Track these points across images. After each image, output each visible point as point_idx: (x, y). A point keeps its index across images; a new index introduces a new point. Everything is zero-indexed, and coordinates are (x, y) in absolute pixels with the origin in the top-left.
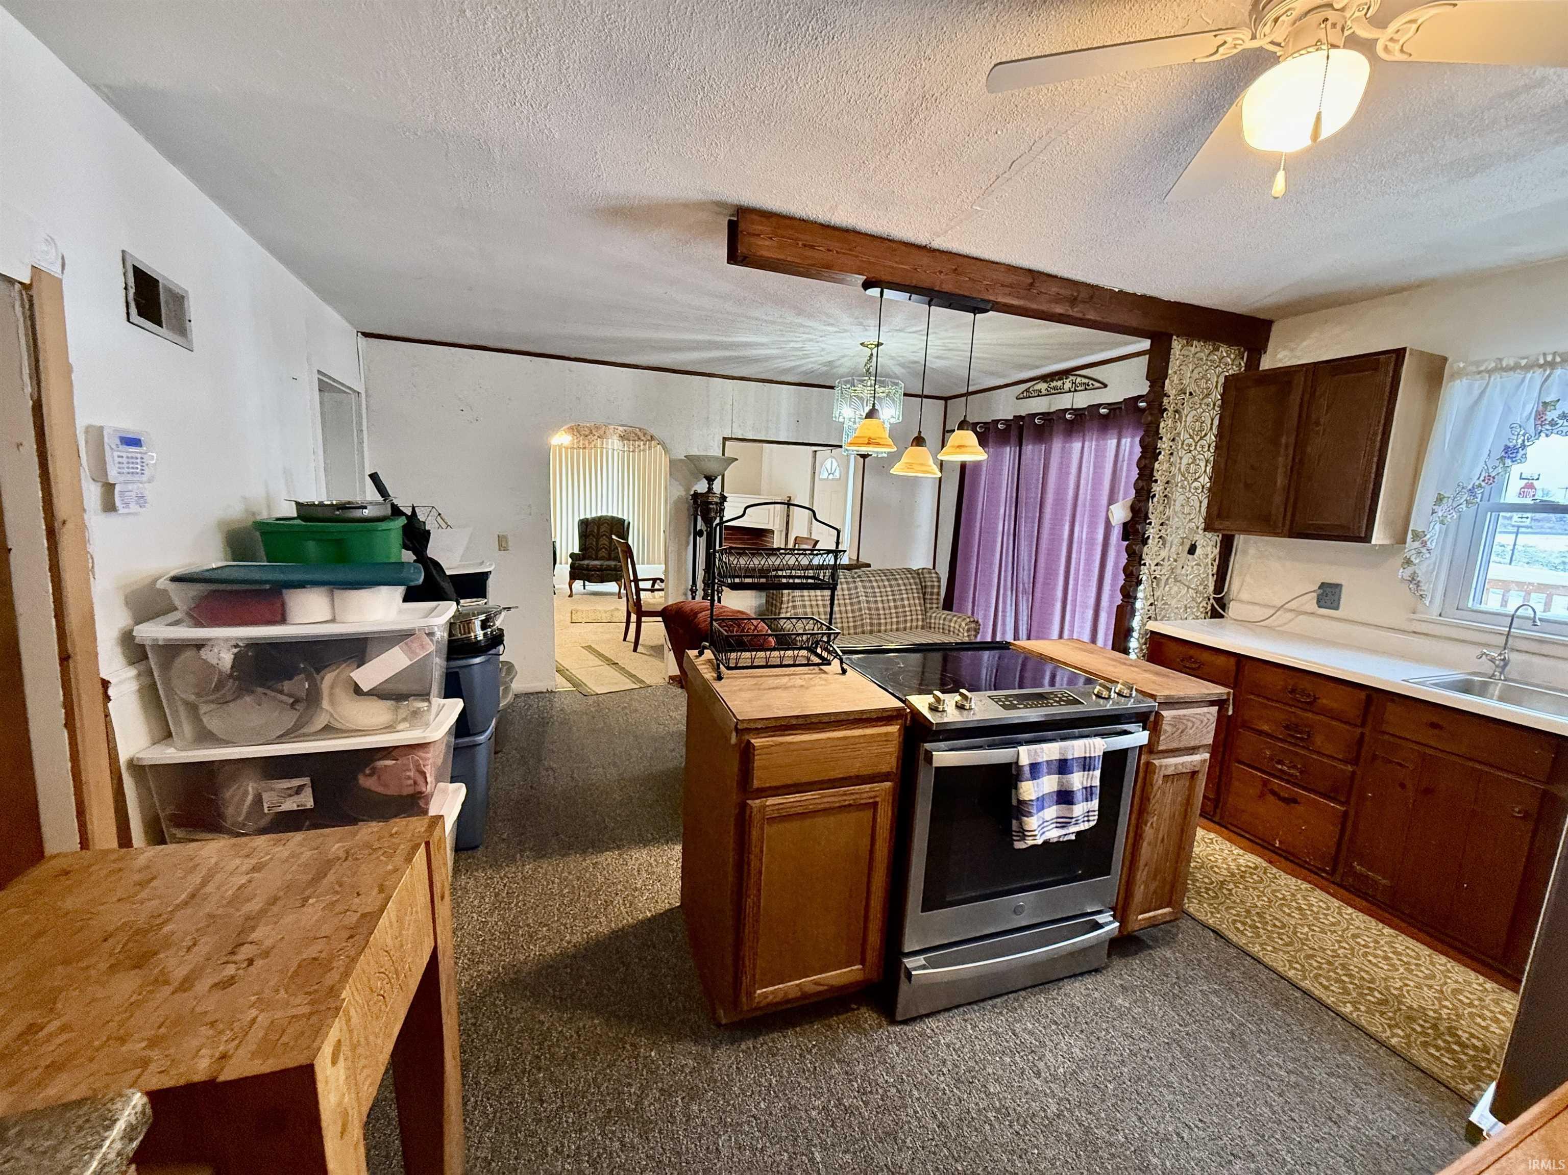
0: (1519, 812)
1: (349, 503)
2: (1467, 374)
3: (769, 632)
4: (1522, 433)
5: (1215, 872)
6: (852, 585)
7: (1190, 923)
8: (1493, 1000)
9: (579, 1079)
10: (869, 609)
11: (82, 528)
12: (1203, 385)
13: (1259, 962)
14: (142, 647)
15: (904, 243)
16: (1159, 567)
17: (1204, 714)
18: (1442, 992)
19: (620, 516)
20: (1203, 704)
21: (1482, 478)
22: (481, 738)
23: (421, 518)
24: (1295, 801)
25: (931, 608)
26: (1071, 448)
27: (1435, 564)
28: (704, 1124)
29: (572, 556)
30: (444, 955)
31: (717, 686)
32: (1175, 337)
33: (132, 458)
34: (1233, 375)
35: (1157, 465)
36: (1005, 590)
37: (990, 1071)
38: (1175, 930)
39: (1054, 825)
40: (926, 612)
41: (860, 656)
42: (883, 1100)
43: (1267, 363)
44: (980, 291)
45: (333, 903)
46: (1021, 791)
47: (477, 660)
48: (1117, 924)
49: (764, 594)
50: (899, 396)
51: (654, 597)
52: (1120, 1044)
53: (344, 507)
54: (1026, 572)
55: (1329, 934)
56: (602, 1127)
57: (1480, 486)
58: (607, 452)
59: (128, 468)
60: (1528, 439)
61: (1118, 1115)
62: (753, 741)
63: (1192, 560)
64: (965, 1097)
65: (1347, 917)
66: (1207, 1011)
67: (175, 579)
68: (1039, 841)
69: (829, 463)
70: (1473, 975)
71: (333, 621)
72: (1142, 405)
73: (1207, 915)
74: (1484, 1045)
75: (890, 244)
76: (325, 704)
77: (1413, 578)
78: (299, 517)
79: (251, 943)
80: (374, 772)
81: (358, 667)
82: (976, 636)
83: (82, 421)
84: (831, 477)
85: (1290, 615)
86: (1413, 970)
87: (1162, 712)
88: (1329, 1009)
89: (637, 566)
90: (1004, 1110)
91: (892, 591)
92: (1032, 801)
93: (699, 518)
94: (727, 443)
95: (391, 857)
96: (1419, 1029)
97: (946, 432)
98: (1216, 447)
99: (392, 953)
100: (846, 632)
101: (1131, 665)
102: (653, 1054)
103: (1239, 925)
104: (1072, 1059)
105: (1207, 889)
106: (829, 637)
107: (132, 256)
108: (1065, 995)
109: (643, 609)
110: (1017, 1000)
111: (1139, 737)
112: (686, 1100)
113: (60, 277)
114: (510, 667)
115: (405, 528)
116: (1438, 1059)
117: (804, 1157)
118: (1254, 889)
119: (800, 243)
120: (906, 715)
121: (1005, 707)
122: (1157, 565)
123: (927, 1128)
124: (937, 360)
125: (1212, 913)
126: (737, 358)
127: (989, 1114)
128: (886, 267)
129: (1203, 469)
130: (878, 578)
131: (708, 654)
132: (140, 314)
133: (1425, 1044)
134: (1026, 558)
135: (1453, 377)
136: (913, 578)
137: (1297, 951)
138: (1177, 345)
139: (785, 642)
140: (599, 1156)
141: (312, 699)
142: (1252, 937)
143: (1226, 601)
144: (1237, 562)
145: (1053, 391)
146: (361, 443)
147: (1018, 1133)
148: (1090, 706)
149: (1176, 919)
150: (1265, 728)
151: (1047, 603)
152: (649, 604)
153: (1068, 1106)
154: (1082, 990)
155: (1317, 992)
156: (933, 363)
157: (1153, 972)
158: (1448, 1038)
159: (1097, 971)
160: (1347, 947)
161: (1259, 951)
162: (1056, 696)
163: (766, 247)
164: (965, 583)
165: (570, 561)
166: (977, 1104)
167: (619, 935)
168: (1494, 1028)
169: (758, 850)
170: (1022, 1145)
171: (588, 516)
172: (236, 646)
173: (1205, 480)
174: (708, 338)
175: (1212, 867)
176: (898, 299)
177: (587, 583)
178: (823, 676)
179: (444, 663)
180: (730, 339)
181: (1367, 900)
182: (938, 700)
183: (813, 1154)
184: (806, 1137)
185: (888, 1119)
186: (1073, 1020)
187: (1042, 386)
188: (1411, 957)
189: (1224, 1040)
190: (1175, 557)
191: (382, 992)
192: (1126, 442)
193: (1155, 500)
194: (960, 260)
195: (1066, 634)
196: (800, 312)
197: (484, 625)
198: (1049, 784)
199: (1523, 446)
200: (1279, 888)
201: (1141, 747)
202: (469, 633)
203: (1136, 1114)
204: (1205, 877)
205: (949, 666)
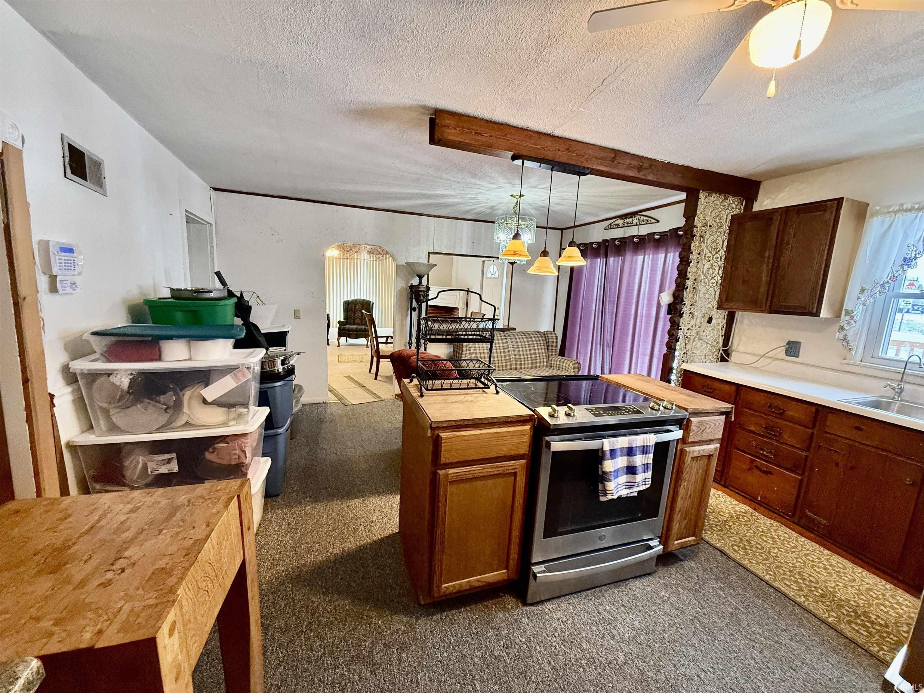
0: (910, 482)
1: (202, 289)
2: (881, 214)
3: (453, 368)
4: (914, 250)
5: (721, 515)
6: (505, 341)
7: (706, 546)
8: (891, 595)
9: (335, 637)
10: (515, 355)
11: (36, 301)
12: (718, 221)
13: (747, 570)
14: (75, 374)
15: (537, 132)
16: (690, 331)
17: (717, 420)
18: (859, 589)
19: (368, 299)
20: (717, 414)
21: (889, 277)
22: (281, 431)
23: (246, 298)
24: (770, 473)
25: (552, 355)
26: (637, 260)
27: (859, 329)
28: (410, 666)
29: (339, 322)
30: (250, 564)
31: (420, 400)
32: (701, 191)
33: (68, 260)
34: (736, 215)
35: (689, 269)
36: (596, 344)
37: (584, 635)
38: (697, 550)
39: (625, 487)
40: (549, 357)
41: (508, 383)
42: (519, 652)
43: (757, 207)
44: (583, 162)
45: (178, 533)
46: (605, 466)
47: (279, 384)
48: (662, 547)
49: (452, 346)
50: (534, 228)
51: (387, 347)
52: (663, 619)
53: (198, 291)
54: (609, 334)
55: (790, 553)
56: (348, 665)
57: (888, 282)
58: (360, 261)
59: (65, 266)
60: (918, 253)
61: (661, 663)
62: (441, 434)
63: (710, 327)
64: (568, 651)
65: (801, 543)
66: (716, 600)
67: (94, 334)
68: (615, 497)
69: (492, 268)
70: (878, 579)
71: (190, 359)
72: (681, 233)
73: (716, 541)
74: (886, 623)
75: (529, 133)
76: (185, 410)
77: (845, 339)
78: (173, 297)
79: (125, 558)
80: (214, 450)
81: (205, 387)
82: (578, 372)
83: (37, 236)
84: (493, 276)
85: (769, 360)
86: (842, 576)
87: (691, 419)
88: (791, 599)
89: (377, 329)
90: (591, 660)
91: (529, 345)
92: (611, 472)
93: (414, 300)
94: (431, 255)
95: (214, 504)
96: (845, 613)
97: (562, 249)
98: (725, 258)
99: (213, 564)
100: (501, 369)
101: (672, 390)
102: (380, 622)
103: (736, 548)
104: (633, 629)
105: (716, 525)
106: (489, 372)
107: (67, 137)
108: (630, 589)
109: (381, 354)
110: (601, 592)
111: (677, 434)
112: (399, 651)
113: (21, 148)
114: (300, 388)
115: (236, 304)
116: (857, 631)
117: (470, 687)
118: (745, 525)
119: (473, 132)
120: (535, 419)
121: (595, 415)
122: (688, 329)
123: (545, 670)
124: (557, 206)
125: (719, 540)
126: (436, 204)
127: (583, 662)
128: (526, 146)
129: (717, 272)
130: (520, 337)
131: (416, 381)
132: (72, 173)
133: (849, 622)
134: (609, 326)
135: (872, 216)
136: (541, 337)
137: (770, 564)
138: (702, 195)
139: (464, 374)
140: (346, 684)
141: (178, 406)
142: (744, 555)
143: (730, 351)
144: (736, 328)
145: (626, 225)
146: (212, 254)
147: (600, 673)
148: (647, 415)
149: (699, 543)
150: (752, 428)
151: (622, 352)
152: (385, 351)
153: (631, 657)
154: (640, 586)
155: (783, 589)
156: (555, 208)
157: (683, 576)
158: (862, 618)
159: (649, 574)
160: (802, 561)
161: (747, 563)
162: (627, 408)
163: (451, 134)
164: (572, 339)
165: (338, 325)
166: (575, 655)
167: (361, 550)
168: (891, 612)
169: (444, 499)
170: (602, 681)
171: (349, 299)
172: (132, 374)
173: (718, 278)
174: (419, 191)
175: (719, 512)
176: (532, 167)
177: (348, 338)
178: (485, 395)
179: (258, 385)
180: (432, 192)
181: (814, 534)
182: (554, 410)
183: (475, 685)
184: (471, 675)
185: (521, 664)
186: (634, 604)
187: (620, 222)
188: (841, 568)
189: (726, 617)
190: (699, 324)
191: (206, 589)
192: (670, 256)
193: (688, 290)
194: (570, 143)
195: (633, 371)
196: (474, 176)
197: (283, 363)
198: (622, 462)
199: (916, 258)
200: (760, 525)
201: (678, 440)
202: (274, 367)
203: (672, 663)
204: (715, 517)
205: (563, 390)
